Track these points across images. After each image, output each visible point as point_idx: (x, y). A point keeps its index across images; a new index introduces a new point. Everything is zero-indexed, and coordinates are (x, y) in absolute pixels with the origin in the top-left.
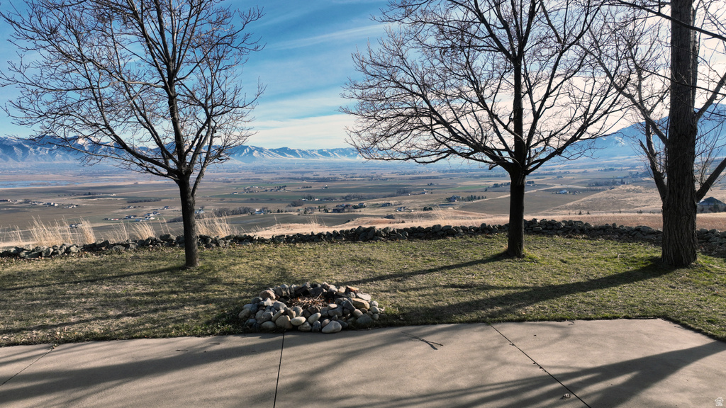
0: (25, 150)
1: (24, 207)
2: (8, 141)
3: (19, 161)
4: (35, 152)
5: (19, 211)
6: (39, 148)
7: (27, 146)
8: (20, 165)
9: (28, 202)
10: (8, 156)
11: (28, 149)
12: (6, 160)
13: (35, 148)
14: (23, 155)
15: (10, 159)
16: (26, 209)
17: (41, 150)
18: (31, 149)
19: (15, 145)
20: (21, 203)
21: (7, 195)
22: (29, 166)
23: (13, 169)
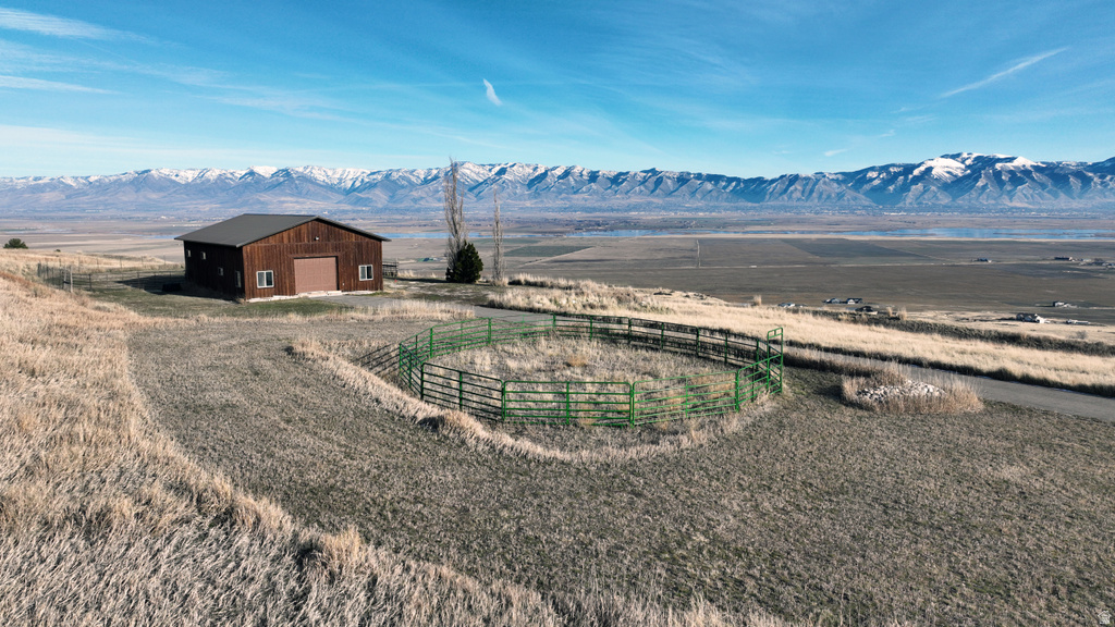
0: (1086, 181)
1: (1098, 271)
2: (1062, 168)
3: (1074, 198)
4: (1102, 183)
5: (1090, 277)
6: (1108, 178)
7: (1090, 174)
8: (1076, 204)
9: (1101, 264)
10: (1059, 191)
11: (1091, 179)
12: (1056, 196)
13: (1102, 177)
14: (1082, 188)
15: (1062, 195)
16: (1101, 275)
17: (1111, 180)
18: (1095, 179)
19: (1071, 174)
20: (1089, 264)
21: (1066, 251)
22: (1090, 206)
23: (1064, 211)
